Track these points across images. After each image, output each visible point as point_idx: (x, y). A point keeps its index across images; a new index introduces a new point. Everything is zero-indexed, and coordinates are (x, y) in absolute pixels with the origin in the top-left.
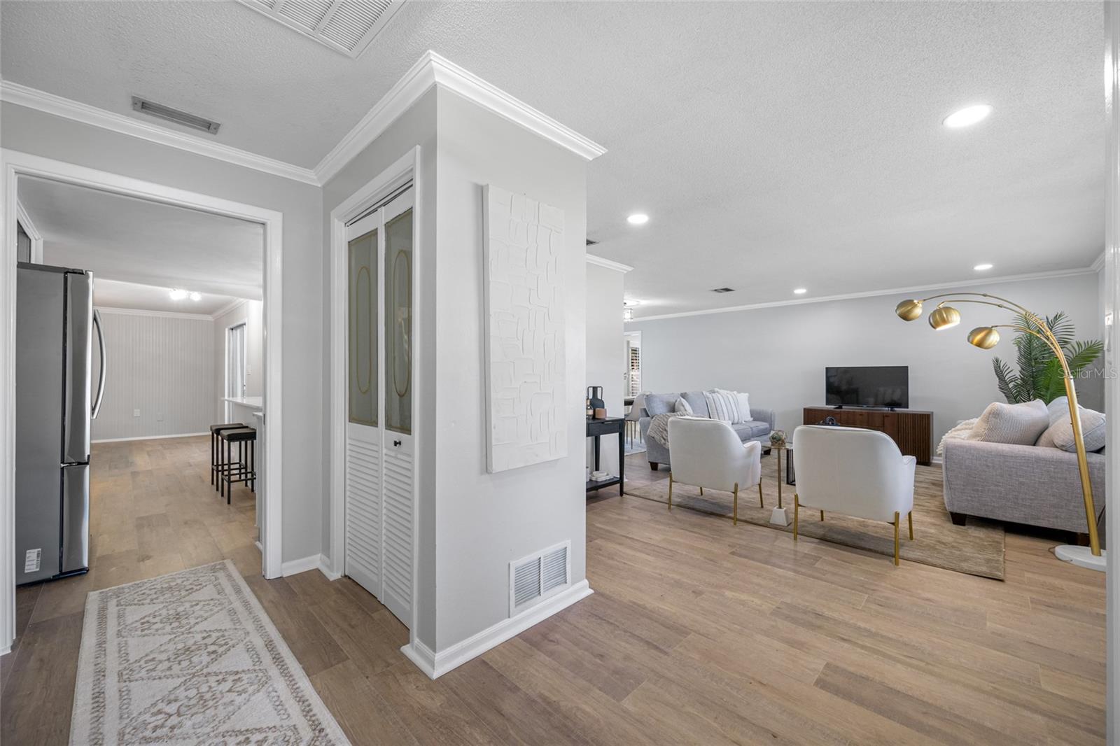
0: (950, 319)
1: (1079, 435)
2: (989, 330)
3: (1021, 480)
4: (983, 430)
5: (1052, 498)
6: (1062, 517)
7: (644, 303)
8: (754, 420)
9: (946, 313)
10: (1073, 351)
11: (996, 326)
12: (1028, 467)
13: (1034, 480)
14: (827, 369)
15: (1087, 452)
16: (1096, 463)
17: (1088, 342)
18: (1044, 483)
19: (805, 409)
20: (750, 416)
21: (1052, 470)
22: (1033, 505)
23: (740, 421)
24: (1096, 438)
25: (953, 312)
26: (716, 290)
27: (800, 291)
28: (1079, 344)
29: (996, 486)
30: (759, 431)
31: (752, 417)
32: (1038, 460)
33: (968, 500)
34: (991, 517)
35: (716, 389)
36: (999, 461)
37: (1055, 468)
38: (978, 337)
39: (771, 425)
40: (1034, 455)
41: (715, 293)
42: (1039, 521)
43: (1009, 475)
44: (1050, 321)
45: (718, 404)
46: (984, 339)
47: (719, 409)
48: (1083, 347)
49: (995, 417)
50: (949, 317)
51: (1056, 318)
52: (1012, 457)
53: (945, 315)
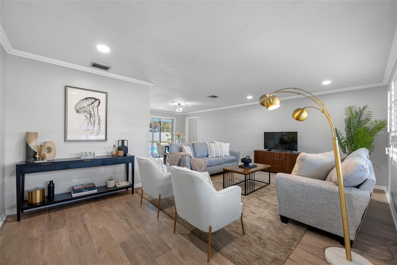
0: (274, 103)
1: (340, 177)
2: (302, 110)
3: (313, 201)
4: (297, 169)
5: (329, 214)
6: (335, 227)
7: (188, 104)
8: (231, 155)
9: (272, 100)
10: (373, 124)
11: (306, 108)
12: (316, 193)
13: (319, 202)
14: (265, 133)
15: (344, 187)
16: (354, 195)
17: (381, 120)
18: (324, 204)
19: (254, 151)
20: (229, 153)
21: (329, 197)
22: (319, 217)
23: (221, 156)
24: (354, 179)
25: (276, 99)
26: (209, 97)
27: (250, 97)
28: (376, 121)
29: (300, 203)
30: (228, 160)
31: (230, 154)
32: (321, 190)
33: (287, 209)
34: (299, 221)
35: (214, 141)
36: (301, 189)
37: (330, 196)
38: (297, 114)
39: (237, 158)
40: (319, 187)
41: (209, 98)
42: (323, 227)
43: (307, 198)
44: (361, 109)
45: (211, 148)
46: (299, 115)
47: (212, 150)
48: (378, 123)
49: (302, 162)
50: (274, 101)
51: (364, 108)
52: (308, 186)
53: (271, 101)
